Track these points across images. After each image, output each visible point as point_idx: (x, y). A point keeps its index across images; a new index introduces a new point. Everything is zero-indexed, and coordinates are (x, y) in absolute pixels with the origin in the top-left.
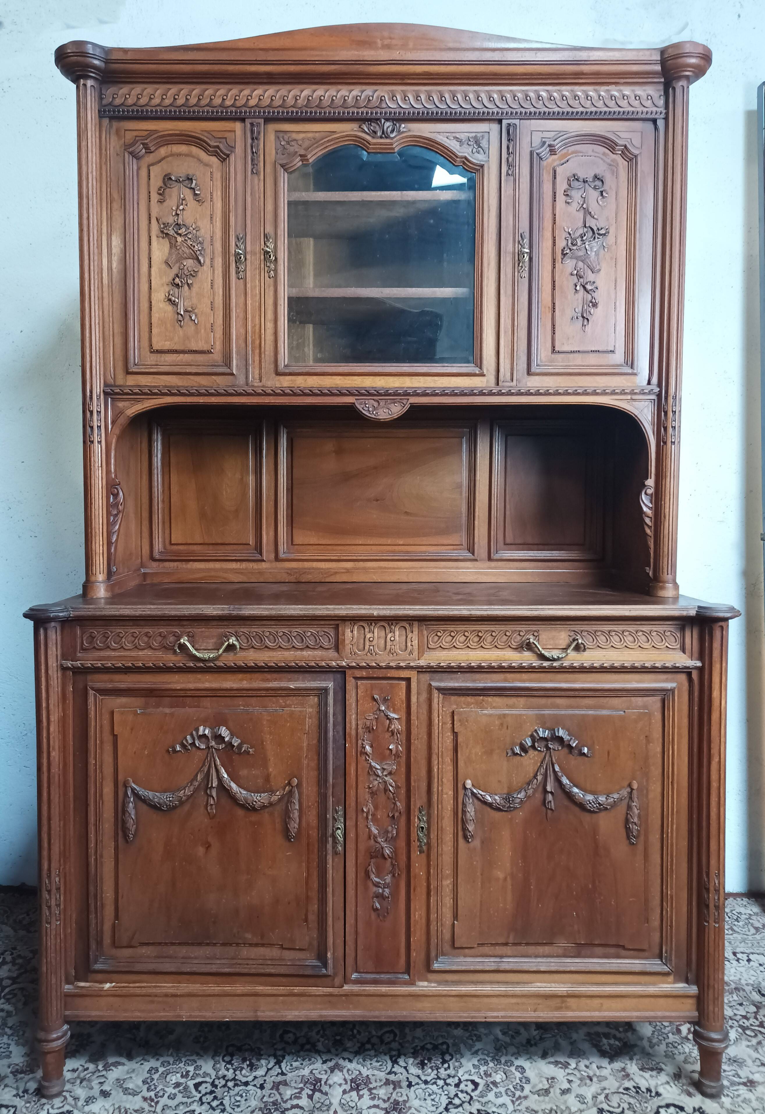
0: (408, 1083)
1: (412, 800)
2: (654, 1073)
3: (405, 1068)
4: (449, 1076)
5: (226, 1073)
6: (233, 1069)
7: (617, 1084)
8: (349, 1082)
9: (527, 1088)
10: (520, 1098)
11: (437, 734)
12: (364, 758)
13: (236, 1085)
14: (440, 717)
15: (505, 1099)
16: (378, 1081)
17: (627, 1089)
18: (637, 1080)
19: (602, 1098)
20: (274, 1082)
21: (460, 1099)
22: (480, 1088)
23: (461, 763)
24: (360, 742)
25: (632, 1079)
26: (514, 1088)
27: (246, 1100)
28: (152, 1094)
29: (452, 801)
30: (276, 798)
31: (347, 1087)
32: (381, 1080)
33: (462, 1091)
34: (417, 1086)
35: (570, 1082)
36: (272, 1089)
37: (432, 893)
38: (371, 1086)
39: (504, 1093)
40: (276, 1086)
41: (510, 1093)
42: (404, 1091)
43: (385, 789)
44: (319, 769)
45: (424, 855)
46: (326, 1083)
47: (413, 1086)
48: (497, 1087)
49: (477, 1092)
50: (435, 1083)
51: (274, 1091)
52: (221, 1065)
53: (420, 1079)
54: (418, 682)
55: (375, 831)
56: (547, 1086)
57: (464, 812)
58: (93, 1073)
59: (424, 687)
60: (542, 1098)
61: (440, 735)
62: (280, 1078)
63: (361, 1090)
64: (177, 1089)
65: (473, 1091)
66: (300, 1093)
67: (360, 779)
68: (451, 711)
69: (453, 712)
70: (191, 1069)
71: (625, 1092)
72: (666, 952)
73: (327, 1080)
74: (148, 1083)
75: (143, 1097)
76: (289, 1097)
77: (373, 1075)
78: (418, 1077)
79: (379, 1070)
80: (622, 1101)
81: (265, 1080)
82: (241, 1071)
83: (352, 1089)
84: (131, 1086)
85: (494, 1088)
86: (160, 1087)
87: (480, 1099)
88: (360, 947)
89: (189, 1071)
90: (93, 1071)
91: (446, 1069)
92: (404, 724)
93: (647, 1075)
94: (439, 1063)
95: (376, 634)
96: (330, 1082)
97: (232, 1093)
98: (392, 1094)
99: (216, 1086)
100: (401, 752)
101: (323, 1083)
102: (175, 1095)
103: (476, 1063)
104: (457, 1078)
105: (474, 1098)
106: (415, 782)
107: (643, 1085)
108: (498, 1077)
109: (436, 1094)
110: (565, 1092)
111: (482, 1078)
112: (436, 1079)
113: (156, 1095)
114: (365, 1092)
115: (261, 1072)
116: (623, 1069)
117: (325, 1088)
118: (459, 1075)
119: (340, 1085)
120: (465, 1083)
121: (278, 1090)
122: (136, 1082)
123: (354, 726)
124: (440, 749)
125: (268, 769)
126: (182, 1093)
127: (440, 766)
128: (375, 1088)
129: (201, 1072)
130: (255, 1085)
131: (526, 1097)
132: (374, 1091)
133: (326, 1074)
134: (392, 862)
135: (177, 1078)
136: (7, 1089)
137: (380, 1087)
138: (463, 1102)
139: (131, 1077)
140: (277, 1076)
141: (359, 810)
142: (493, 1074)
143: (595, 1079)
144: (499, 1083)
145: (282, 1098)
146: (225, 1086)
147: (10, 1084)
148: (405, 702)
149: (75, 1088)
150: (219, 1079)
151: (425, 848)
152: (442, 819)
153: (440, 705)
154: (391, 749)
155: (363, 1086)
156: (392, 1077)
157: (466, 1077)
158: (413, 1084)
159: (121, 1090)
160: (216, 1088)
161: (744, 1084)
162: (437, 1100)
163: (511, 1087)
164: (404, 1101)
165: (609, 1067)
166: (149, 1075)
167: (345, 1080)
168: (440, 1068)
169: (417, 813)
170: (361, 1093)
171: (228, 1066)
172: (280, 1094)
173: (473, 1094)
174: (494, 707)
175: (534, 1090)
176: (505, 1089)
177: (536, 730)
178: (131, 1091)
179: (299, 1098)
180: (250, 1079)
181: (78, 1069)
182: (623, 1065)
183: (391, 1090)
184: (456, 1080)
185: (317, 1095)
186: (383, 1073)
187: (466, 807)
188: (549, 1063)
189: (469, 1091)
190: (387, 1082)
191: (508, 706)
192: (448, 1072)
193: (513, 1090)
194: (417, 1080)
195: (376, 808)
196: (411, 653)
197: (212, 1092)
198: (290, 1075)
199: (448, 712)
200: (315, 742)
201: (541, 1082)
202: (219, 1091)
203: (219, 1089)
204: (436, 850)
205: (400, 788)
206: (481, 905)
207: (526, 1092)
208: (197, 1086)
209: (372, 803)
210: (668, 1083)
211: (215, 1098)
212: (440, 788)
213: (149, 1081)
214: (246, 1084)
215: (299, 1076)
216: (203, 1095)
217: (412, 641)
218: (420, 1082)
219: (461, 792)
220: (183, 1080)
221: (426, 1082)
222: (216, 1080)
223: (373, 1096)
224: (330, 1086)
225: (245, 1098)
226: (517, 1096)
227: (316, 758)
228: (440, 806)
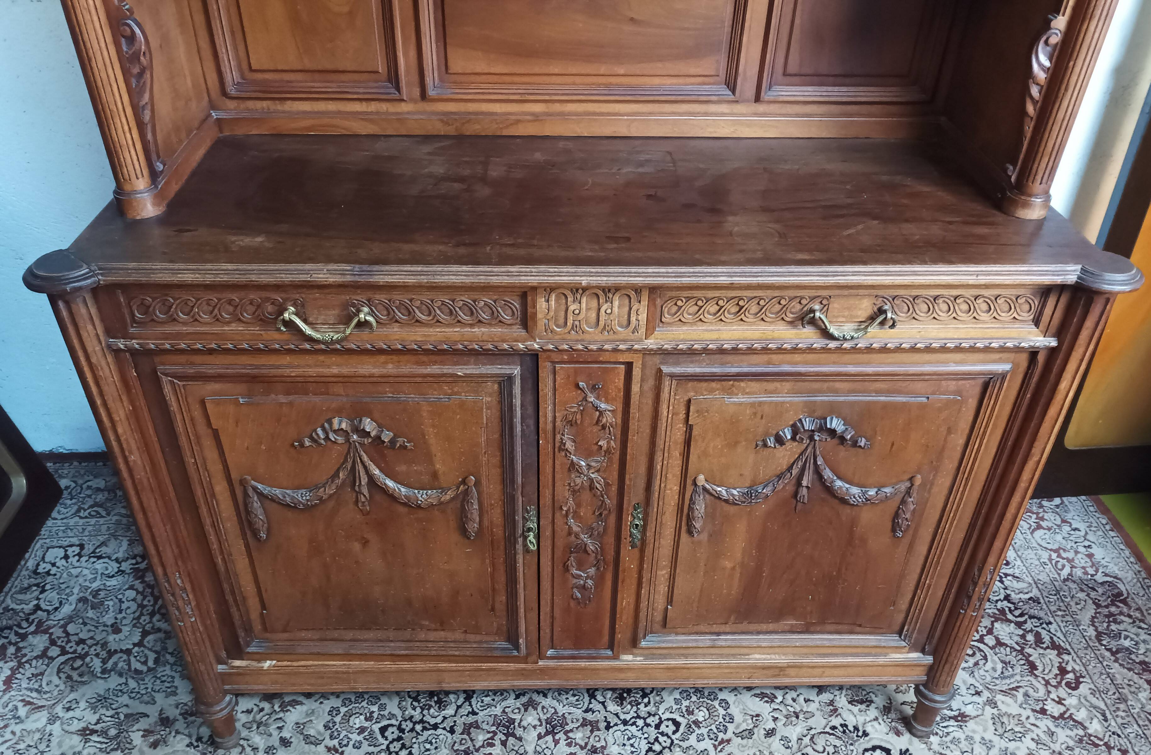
0: (606, 724)
1: (626, 498)
2: (863, 707)
3: (603, 703)
4: (650, 714)
5: (413, 713)
6: (421, 707)
7: (824, 722)
8: (544, 724)
9: (731, 727)
10: (722, 742)
11: (664, 428)
12: (563, 454)
13: (425, 729)
14: (671, 408)
15: (707, 744)
16: (575, 721)
17: (834, 728)
18: (844, 716)
19: (807, 740)
20: (464, 724)
21: (660, 744)
22: (682, 729)
23: (693, 458)
24: (558, 437)
25: (840, 714)
26: (717, 728)
27: (436, 748)
28: (335, 742)
29: (677, 497)
30: (448, 497)
31: (542, 730)
32: (578, 720)
33: (662, 734)
34: (615, 728)
35: (775, 719)
36: (462, 734)
37: (644, 585)
38: (567, 728)
39: (706, 736)
40: (467, 729)
41: (712, 736)
42: (602, 734)
43: (590, 486)
44: (502, 466)
45: (636, 551)
46: (519, 724)
47: (612, 727)
48: (699, 727)
49: (678, 735)
50: (634, 724)
51: (465, 736)
52: (407, 702)
53: (618, 717)
54: (644, 366)
55: (575, 529)
56: (751, 727)
57: (691, 509)
58: (270, 714)
59: (651, 373)
60: (745, 741)
61: (669, 428)
62: (471, 719)
63: (557, 733)
64: (363, 735)
65: (674, 733)
66: (492, 738)
67: (558, 476)
68: (686, 398)
69: (689, 401)
70: (375, 708)
71: (831, 732)
72: (907, 631)
73: (521, 720)
74: (330, 729)
75: (326, 747)
76: (481, 744)
77: (570, 713)
78: (617, 715)
79: (575, 706)
80: (828, 743)
81: (455, 722)
82: (429, 709)
83: (547, 733)
84: (312, 732)
85: (696, 729)
86: (344, 733)
87: (681, 743)
88: (557, 629)
89: (373, 712)
90: (269, 712)
91: (646, 706)
92: (619, 415)
93: (855, 709)
94: (639, 696)
95: (584, 305)
96: (524, 723)
97: (421, 739)
98: (589, 738)
99: (402, 731)
100: (614, 449)
101: (516, 724)
102: (360, 742)
103: (678, 696)
104: (657, 717)
105: (676, 742)
106: (630, 480)
107: (851, 722)
108: (701, 715)
109: (636, 737)
110: (770, 733)
111: (683, 716)
112: (636, 718)
113: (340, 744)
114: (561, 736)
115: (450, 711)
116: (831, 703)
117: (519, 732)
118: (660, 713)
119: (535, 727)
120: (666, 723)
121: (469, 734)
122: (316, 728)
123: (550, 418)
124: (667, 444)
125: (433, 465)
126: (367, 740)
127: (665, 462)
128: (571, 731)
129: (386, 713)
130: (444, 729)
131: (729, 741)
132: (570, 735)
133: (519, 712)
134: (596, 557)
135: (360, 722)
136: (179, 737)
137: (577, 728)
138: (664, 748)
139: (311, 721)
140: (467, 716)
141: (556, 507)
142: (696, 711)
143: (801, 716)
144: (701, 723)
145: (474, 746)
146: (412, 730)
147: (181, 730)
148: (622, 390)
149: (252, 734)
150: (406, 720)
151: (638, 543)
152: (663, 514)
153: (672, 394)
154: (601, 447)
155: (559, 729)
156: (589, 716)
157: (668, 715)
158: (612, 725)
159: (302, 737)
160: (404, 734)
161: (955, 718)
162: (636, 745)
163: (713, 727)
164: (602, 746)
165: (817, 699)
166: (330, 717)
167: (540, 720)
168: (640, 704)
169: (631, 509)
170: (557, 737)
171: (414, 703)
172: (472, 740)
173: (673, 737)
174: (747, 393)
175: (737, 731)
176: (707, 730)
177: (800, 420)
178: (313, 739)
179: (492, 745)
180: (439, 720)
181: (252, 709)
182: (831, 697)
183: (589, 732)
184: (656, 720)
185: (511, 740)
186: (580, 711)
187: (694, 503)
188: (756, 695)
189: (670, 734)
190: (585, 723)
191: (766, 392)
192: (648, 708)
193: (715, 731)
194: (616, 720)
195: (578, 505)
196: (635, 330)
197: (399, 739)
198: (481, 714)
199: (682, 400)
200: (496, 436)
201: (745, 721)
202: (407, 737)
203: (407, 734)
204: (652, 545)
205: (611, 485)
206: (701, 591)
207: (729, 735)
208: (383, 730)
209: (573, 500)
210: (876, 719)
211: (403, 746)
212: (663, 485)
213: (331, 725)
214: (435, 727)
215: (490, 716)
216: (391, 742)
217: (638, 314)
218: (619, 722)
219: (690, 489)
220: (367, 724)
221: (625, 723)
222: (403, 723)
223: (569, 740)
224: (525, 728)
225: (435, 745)
226: (719, 739)
227: (498, 454)
228: (661, 503)
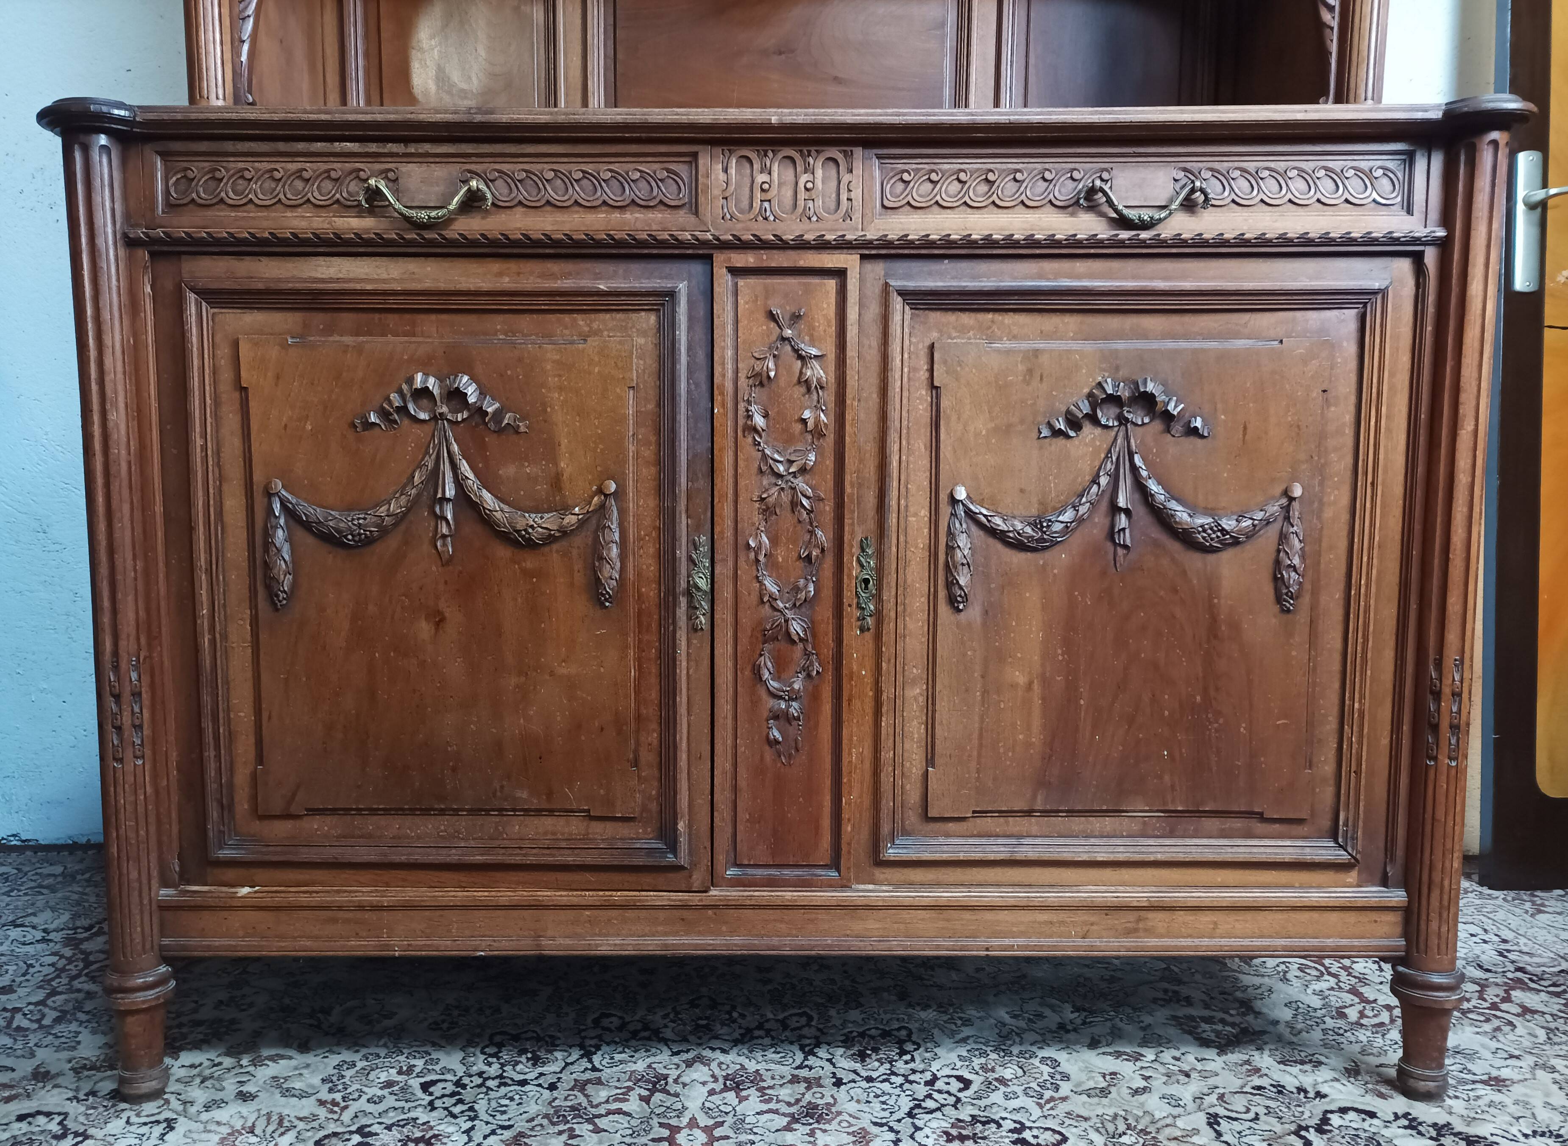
45: (868, 636)
141: (740, 546)
